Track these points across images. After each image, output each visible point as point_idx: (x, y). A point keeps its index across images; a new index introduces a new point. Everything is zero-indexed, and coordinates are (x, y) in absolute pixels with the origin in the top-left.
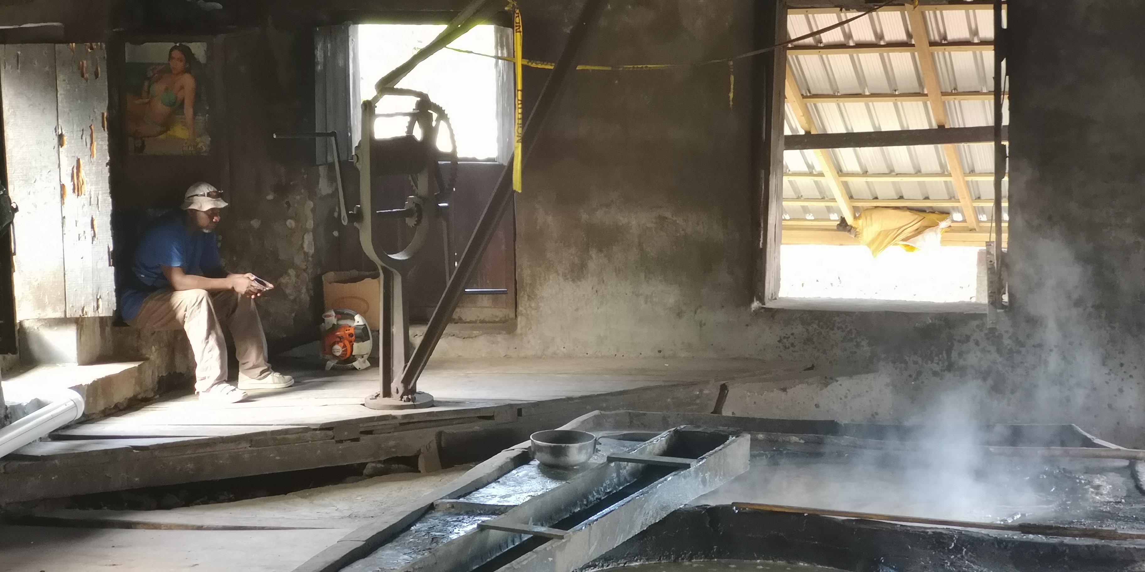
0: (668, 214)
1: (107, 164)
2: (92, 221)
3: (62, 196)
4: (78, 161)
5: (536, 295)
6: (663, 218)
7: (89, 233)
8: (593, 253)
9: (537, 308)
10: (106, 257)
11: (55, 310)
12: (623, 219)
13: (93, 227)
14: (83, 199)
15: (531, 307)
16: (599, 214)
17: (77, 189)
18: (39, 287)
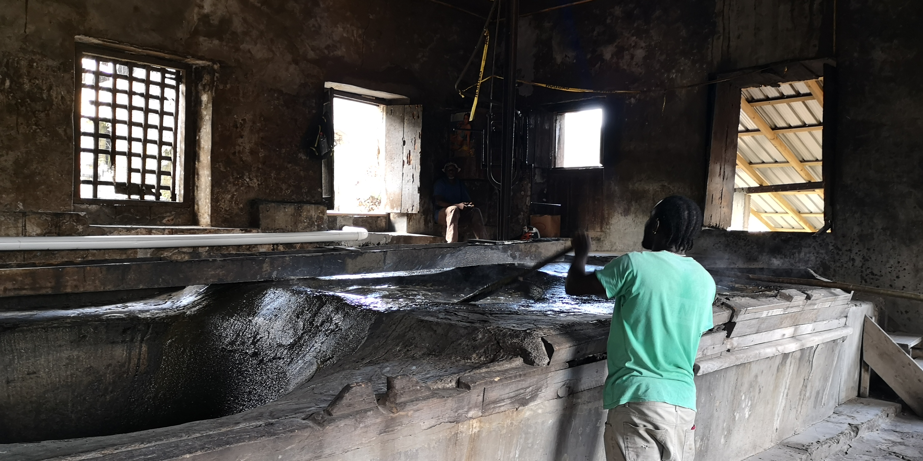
0: (666, 184)
1: (420, 153)
2: (413, 175)
3: (403, 165)
4: (410, 151)
5: (609, 223)
6: (664, 186)
7: (412, 180)
8: (633, 203)
9: (609, 229)
10: (417, 189)
11: (397, 210)
12: (647, 188)
13: (413, 177)
14: (411, 166)
15: (607, 228)
16: (637, 185)
17: (409, 162)
18: (393, 200)
